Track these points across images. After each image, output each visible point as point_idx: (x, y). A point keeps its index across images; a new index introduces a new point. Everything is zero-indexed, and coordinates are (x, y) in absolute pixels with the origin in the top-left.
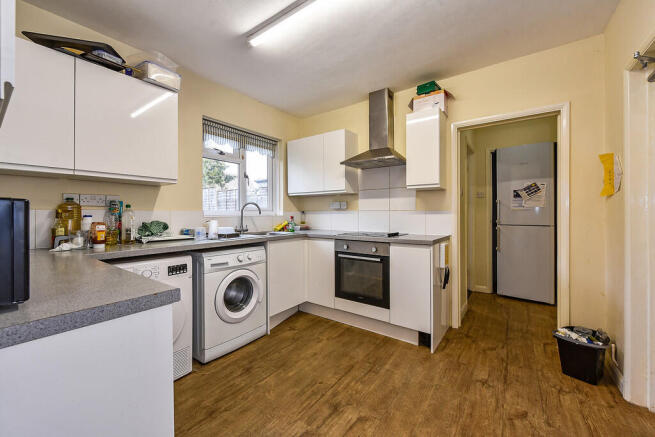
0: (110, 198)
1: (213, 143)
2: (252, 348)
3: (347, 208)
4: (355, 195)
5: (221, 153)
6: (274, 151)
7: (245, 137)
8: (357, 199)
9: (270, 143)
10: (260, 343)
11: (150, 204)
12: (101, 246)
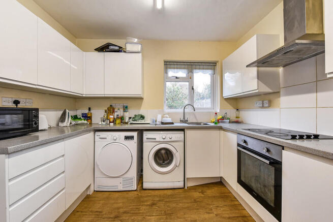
0: (125, 105)
1: (171, 73)
2: (169, 192)
3: (269, 106)
4: (277, 93)
5: (177, 78)
6: (214, 69)
7: (191, 66)
8: (279, 97)
9: (211, 65)
10: (176, 191)
11: (139, 107)
12: (112, 124)
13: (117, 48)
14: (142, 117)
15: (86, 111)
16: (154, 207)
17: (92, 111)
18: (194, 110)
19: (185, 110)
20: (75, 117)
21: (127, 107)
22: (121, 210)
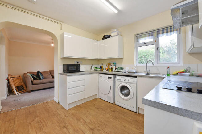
12: (107, 71)
13: (108, 36)
14: (122, 68)
15: (101, 65)
16: (114, 113)
17: (103, 65)
18: (153, 65)
19: (148, 64)
20: (97, 68)
21: (115, 63)
22: (101, 107)
